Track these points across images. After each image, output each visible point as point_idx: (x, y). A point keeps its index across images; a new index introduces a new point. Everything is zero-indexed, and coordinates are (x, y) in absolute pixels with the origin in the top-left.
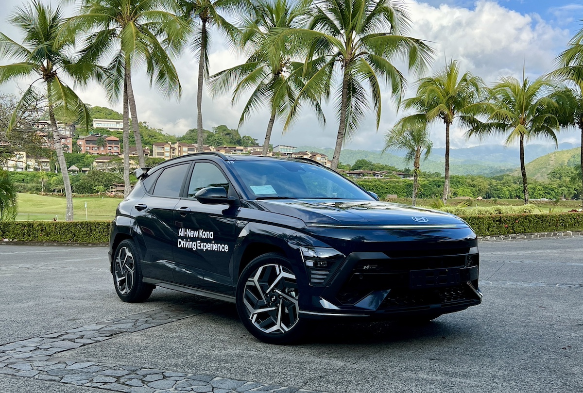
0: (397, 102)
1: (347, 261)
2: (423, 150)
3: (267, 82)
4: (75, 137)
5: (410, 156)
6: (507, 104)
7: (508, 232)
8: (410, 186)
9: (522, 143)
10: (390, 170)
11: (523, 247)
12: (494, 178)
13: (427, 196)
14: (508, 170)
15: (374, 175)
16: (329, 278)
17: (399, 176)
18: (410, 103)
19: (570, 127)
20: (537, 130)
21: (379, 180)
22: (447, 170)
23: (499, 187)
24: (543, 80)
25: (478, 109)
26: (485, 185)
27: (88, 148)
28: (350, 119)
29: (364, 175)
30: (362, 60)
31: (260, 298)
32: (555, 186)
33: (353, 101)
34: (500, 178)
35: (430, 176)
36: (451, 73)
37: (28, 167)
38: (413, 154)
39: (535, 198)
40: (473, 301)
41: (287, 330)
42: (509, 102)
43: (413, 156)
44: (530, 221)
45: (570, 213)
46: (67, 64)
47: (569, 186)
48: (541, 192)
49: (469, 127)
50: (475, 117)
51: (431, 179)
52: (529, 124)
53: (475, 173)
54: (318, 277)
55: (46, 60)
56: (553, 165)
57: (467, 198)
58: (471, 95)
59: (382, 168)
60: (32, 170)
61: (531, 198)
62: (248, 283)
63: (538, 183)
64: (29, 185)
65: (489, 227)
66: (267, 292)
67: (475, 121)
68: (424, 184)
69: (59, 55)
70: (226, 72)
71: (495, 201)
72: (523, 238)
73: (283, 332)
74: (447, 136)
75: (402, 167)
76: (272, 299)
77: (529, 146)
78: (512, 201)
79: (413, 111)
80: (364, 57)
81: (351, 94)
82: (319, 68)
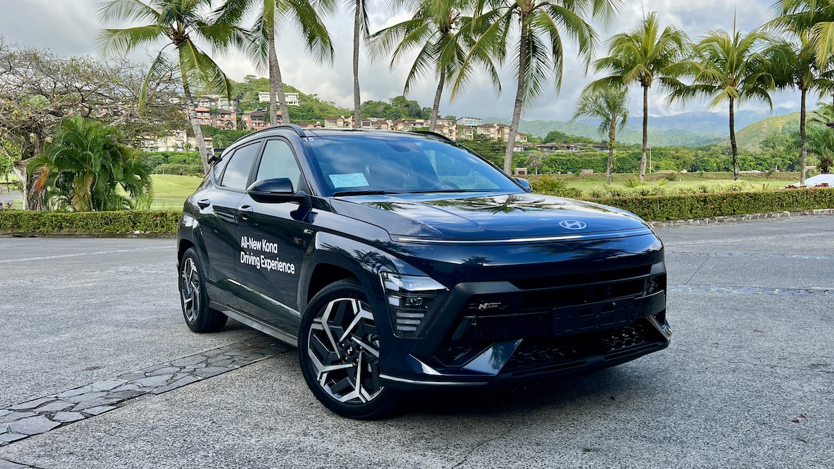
0: (586, 61)
1: (452, 297)
2: (619, 118)
3: (434, 42)
4: (240, 113)
5: (605, 127)
6: (715, 62)
7: (714, 215)
8: (606, 160)
9: (731, 107)
10: (586, 142)
11: (732, 233)
12: (700, 149)
13: (626, 171)
14: (715, 140)
15: (568, 148)
16: (424, 325)
17: (596, 149)
18: (601, 64)
19: (788, 88)
20: (750, 92)
21: (573, 154)
22: (645, 141)
23: (705, 158)
24: (758, 33)
25: (681, 69)
26: (691, 157)
27: (254, 125)
28: (531, 85)
29: (557, 149)
30: (542, 11)
31: (332, 349)
32: (768, 156)
33: (534, 62)
34: (707, 149)
35: (629, 148)
36: (649, 26)
37: (189, 146)
38: (608, 124)
39: (745, 170)
40: (656, 345)
41: (369, 398)
42: (717, 61)
43: (607, 126)
44: (741, 201)
45: (787, 190)
46: (202, 27)
47: (782, 155)
48: (752, 164)
49: (671, 91)
50: (677, 79)
51: (631, 152)
52: (741, 86)
53: (680, 143)
54: (409, 322)
55: (176, 21)
56: (766, 133)
57: (670, 172)
58: (672, 53)
59: (577, 140)
60: (194, 150)
61: (741, 170)
62: (314, 326)
63: (748, 154)
64: (191, 167)
65: (692, 209)
66: (341, 339)
67: (678, 83)
68: (623, 157)
69: (192, 16)
70: (386, 31)
71: (701, 174)
72: (732, 221)
73: (364, 402)
74: (645, 101)
75: (598, 139)
76: (348, 351)
77: (741, 112)
78: (720, 174)
79: (606, 73)
80: (545, 8)
81: (531, 54)
82: (492, 22)
